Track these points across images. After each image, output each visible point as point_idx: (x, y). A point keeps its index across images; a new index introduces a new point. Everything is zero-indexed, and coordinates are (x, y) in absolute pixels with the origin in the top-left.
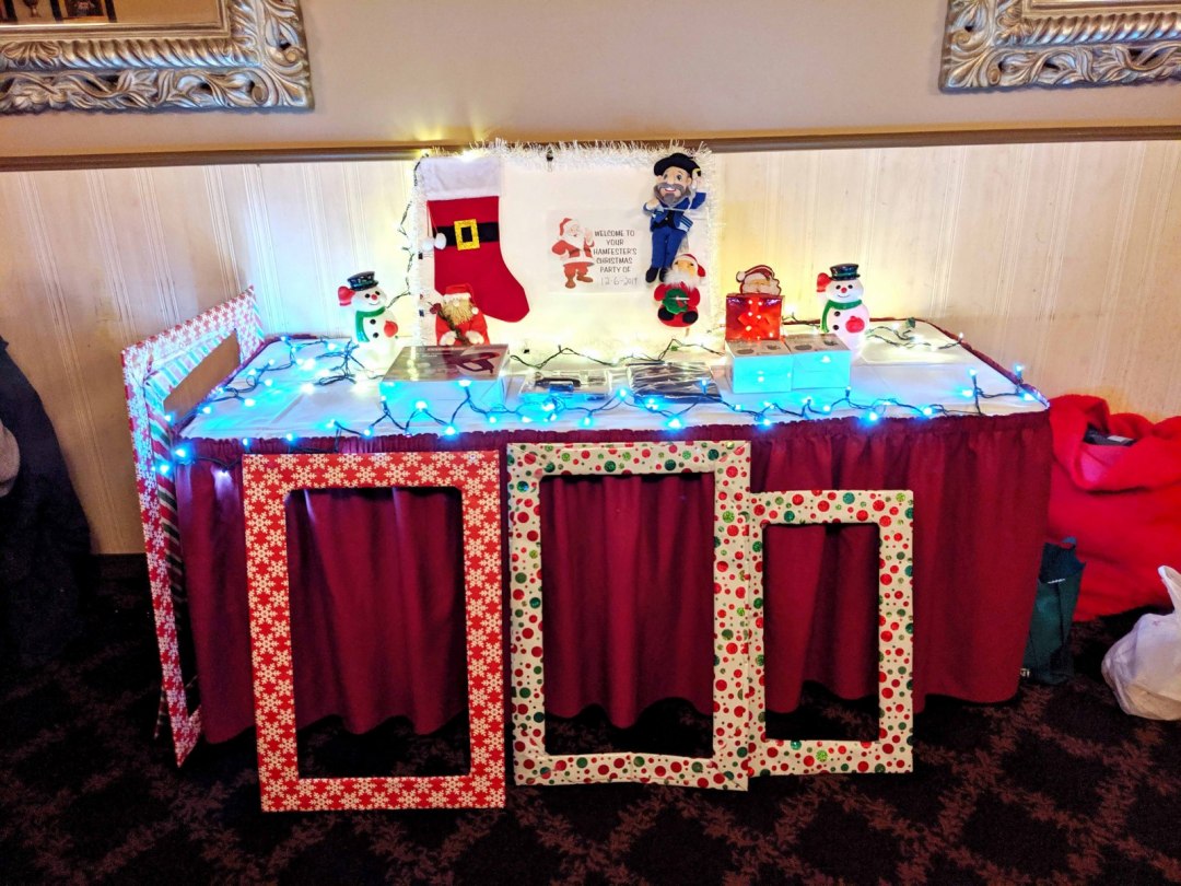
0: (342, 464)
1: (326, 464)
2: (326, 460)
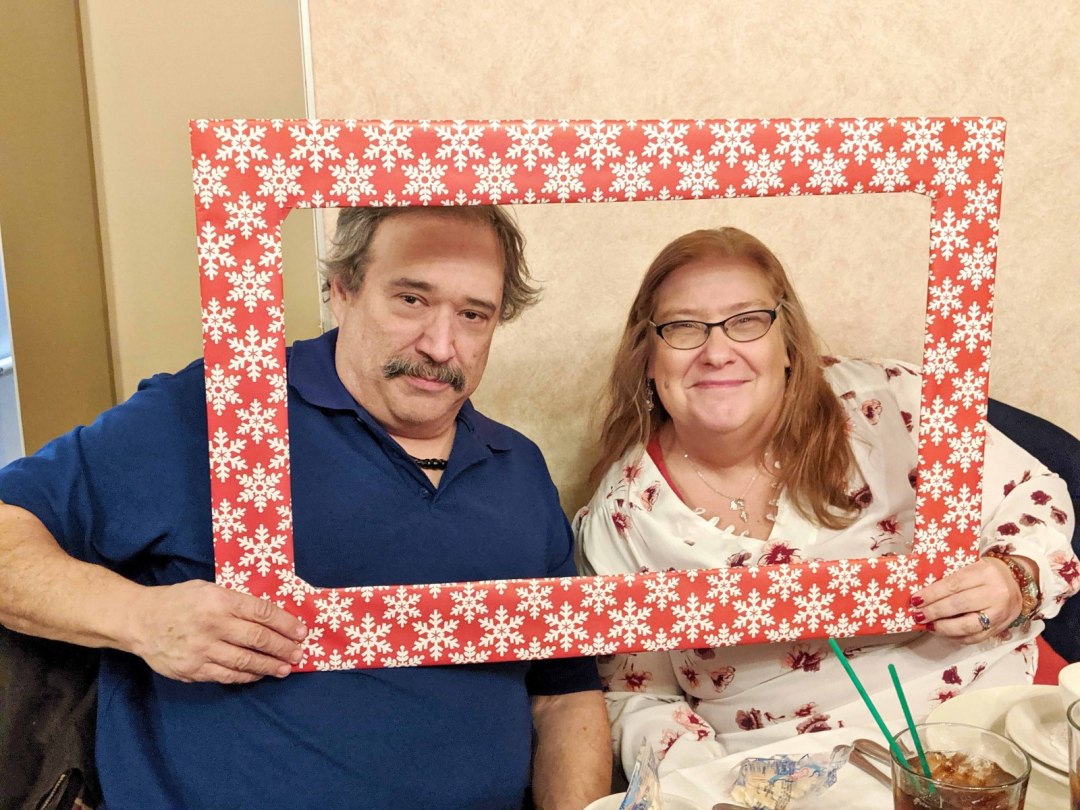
0: (234, 472)
1: (235, 505)
2: (225, 505)
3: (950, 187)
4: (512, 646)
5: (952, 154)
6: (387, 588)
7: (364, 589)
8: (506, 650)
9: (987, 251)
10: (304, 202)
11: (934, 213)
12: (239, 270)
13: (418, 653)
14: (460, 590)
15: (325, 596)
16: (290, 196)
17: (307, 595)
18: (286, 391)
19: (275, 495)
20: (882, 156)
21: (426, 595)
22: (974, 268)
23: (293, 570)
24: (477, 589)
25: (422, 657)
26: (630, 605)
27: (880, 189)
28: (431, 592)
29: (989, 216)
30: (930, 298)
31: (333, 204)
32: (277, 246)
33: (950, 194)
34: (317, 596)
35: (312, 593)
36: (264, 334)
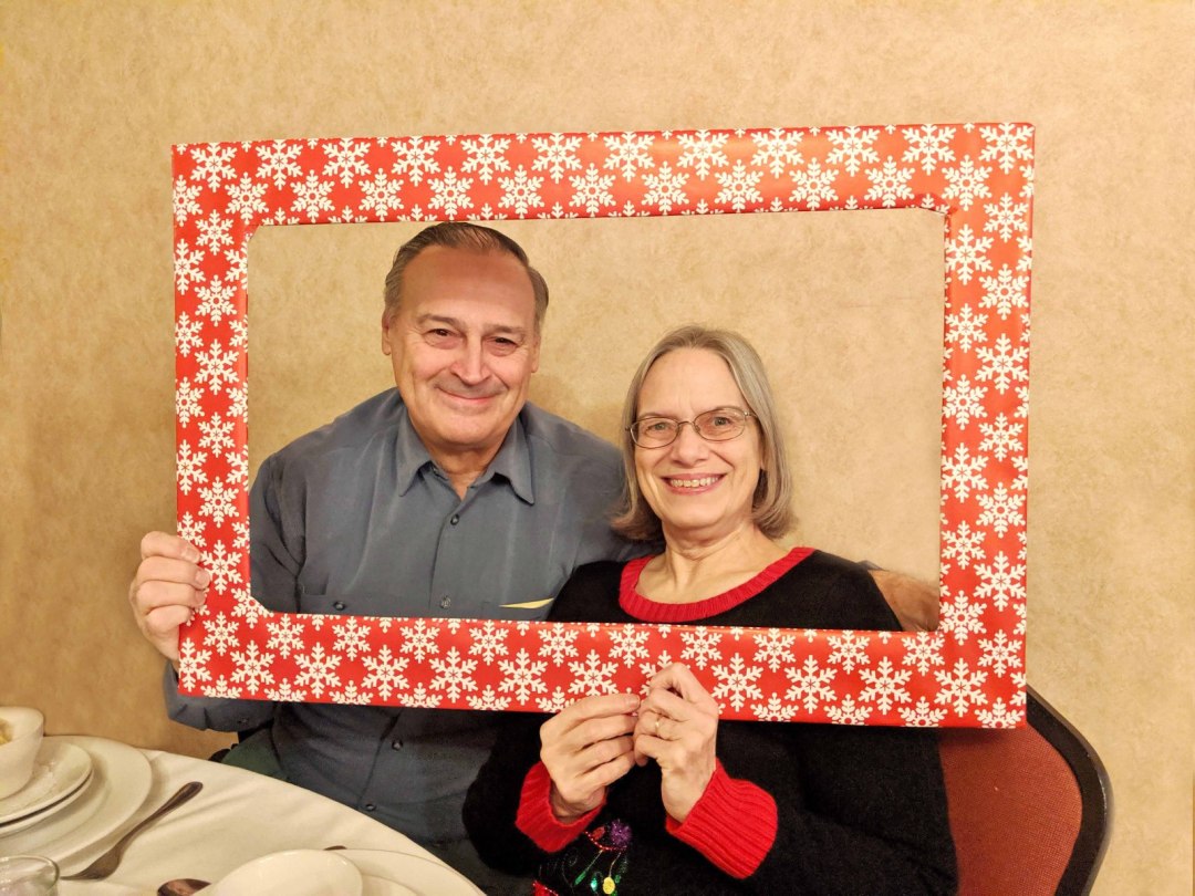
0: (195, 485)
1: (196, 519)
2: (187, 518)
3: (966, 202)
4: (464, 693)
5: (967, 164)
8: (459, 697)
9: (1016, 274)
10: (268, 219)
11: (947, 230)
12: (207, 285)
13: (367, 690)
14: (411, 626)
15: (277, 621)
16: (255, 213)
17: (260, 618)
18: (245, 405)
19: (231, 511)
20: (879, 166)
21: (376, 630)
22: (1001, 294)
24: (429, 627)
25: (371, 696)
26: (593, 658)
27: (878, 205)
28: (381, 625)
29: (1017, 234)
30: (947, 328)
31: (294, 220)
32: (243, 262)
33: (966, 209)
34: (270, 620)
35: (265, 616)
36: (226, 348)
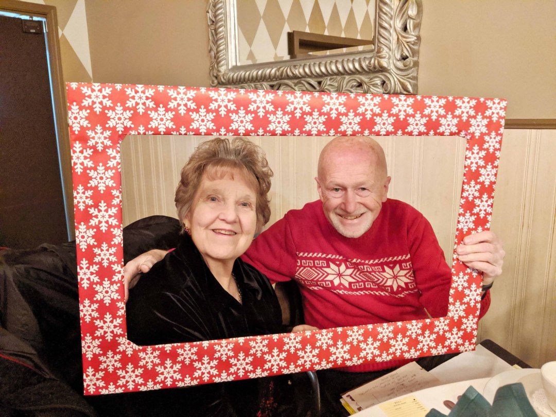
1: (92, 302)
3: (477, 134)
4: (246, 372)
5: (479, 117)
6: (179, 344)
7: (166, 345)
8: (243, 374)
9: (493, 167)
10: (134, 131)
11: (468, 147)
12: (95, 169)
13: (196, 378)
14: (219, 344)
15: (144, 350)
16: (125, 128)
18: (122, 237)
19: (116, 296)
20: (445, 117)
22: (487, 176)
23: (126, 337)
24: (229, 343)
25: (198, 380)
26: (308, 347)
27: (442, 134)
28: (203, 346)
29: (496, 150)
30: (463, 190)
31: (150, 133)
32: (118, 156)
33: (477, 137)
34: (140, 351)
35: (137, 349)
36: (109, 206)
